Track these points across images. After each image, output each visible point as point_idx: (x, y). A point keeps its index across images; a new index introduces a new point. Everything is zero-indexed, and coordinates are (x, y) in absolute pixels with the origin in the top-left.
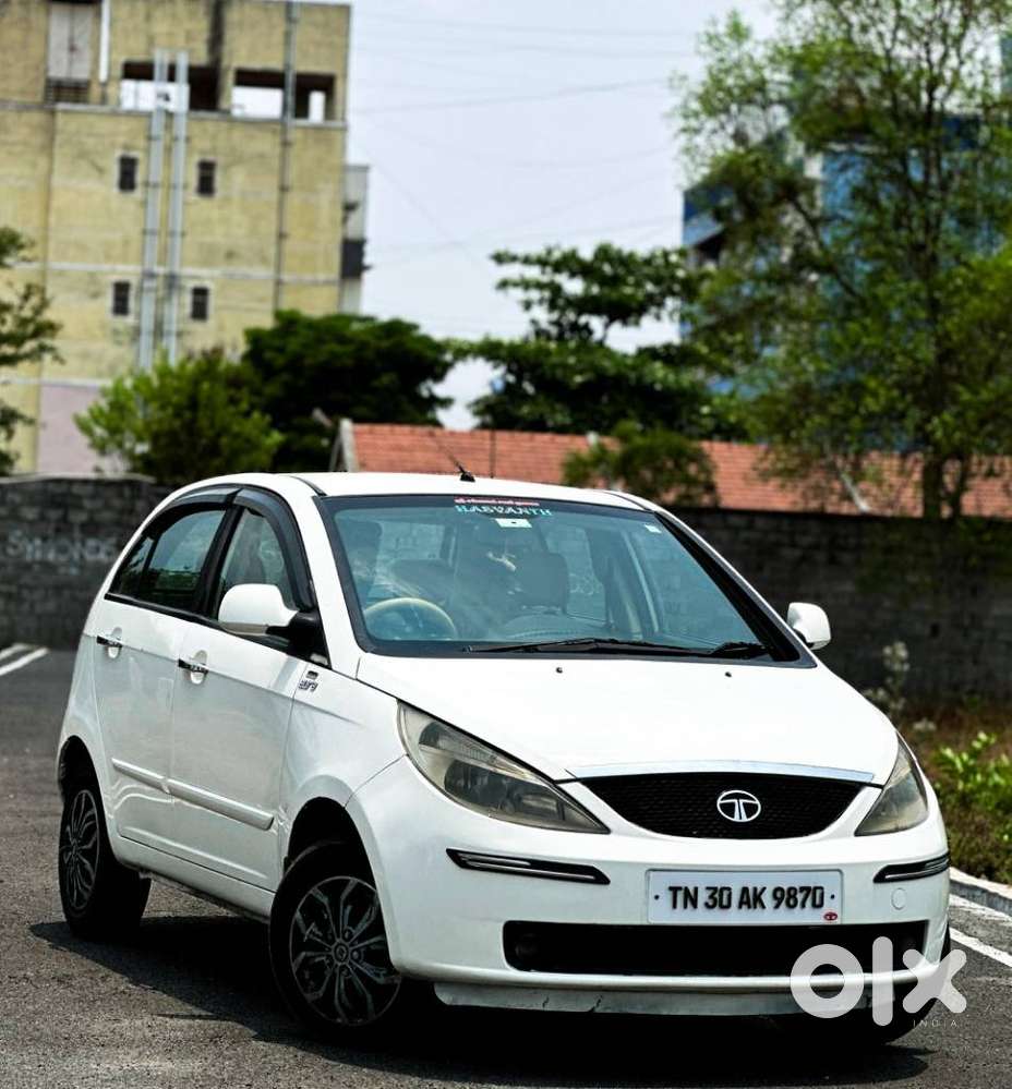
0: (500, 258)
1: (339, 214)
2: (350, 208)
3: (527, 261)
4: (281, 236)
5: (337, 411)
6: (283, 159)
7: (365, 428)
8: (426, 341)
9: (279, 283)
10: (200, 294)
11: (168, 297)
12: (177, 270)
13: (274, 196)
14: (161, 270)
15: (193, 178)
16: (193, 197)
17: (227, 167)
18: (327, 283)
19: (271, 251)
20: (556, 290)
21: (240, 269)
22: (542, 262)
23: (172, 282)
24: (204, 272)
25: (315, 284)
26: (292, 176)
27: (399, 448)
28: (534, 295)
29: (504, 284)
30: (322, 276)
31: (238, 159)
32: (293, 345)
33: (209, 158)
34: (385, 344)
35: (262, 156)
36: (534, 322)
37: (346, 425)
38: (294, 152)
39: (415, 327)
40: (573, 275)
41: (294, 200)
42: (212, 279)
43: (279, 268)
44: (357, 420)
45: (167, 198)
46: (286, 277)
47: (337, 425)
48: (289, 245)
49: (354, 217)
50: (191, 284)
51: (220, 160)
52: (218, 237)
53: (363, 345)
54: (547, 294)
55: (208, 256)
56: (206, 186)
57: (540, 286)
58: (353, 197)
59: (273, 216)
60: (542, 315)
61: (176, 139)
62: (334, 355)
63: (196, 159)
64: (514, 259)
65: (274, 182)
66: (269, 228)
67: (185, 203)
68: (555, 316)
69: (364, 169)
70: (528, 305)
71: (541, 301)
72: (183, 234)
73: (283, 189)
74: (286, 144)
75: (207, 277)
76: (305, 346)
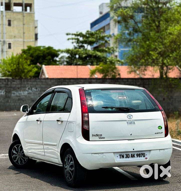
0: (67, 34)
1: (34, 29)
2: (36, 27)
3: (73, 34)
4: (24, 33)
5: (41, 63)
6: (23, 19)
7: (47, 66)
8: (55, 50)
9: (24, 42)
10: (10, 44)
11: (4, 45)
12: (5, 40)
13: (22, 26)
14: (2, 40)
15: (7, 23)
16: (7, 27)
17: (13, 21)
18: (33, 41)
19: (22, 36)
20: (78, 39)
21: (16, 39)
22: (75, 35)
23: (4, 42)
24: (10, 40)
25: (30, 41)
26: (25, 22)
27: (54, 70)
28: (74, 41)
29: (68, 39)
30: (32, 40)
31: (15, 19)
32: (31, 52)
33: (10, 19)
34: (48, 51)
35: (19, 19)
36: (74, 46)
37: (44, 66)
38: (25, 18)
39: (52, 48)
40: (81, 37)
41: (26, 26)
42: (12, 41)
43: (24, 39)
44: (45, 65)
45: (2, 27)
46: (25, 40)
47: (42, 66)
48: (25, 35)
49: (36, 29)
50: (8, 42)
51: (12, 20)
52: (12, 34)
53: (44, 51)
54: (76, 41)
55: (11, 37)
56: (9, 24)
57: (75, 39)
58: (36, 26)
59: (22, 29)
60: (76, 45)
61: (3, 16)
62: (39, 53)
63: (7, 19)
64: (70, 34)
65: (22, 23)
66: (22, 32)
67: (6, 28)
68: (78, 44)
69: (37, 21)
70: (73, 43)
71: (75, 42)
72: (6, 33)
73: (24, 24)
74: (24, 16)
75: (11, 41)
76: (33, 52)
